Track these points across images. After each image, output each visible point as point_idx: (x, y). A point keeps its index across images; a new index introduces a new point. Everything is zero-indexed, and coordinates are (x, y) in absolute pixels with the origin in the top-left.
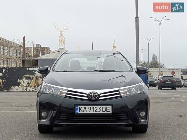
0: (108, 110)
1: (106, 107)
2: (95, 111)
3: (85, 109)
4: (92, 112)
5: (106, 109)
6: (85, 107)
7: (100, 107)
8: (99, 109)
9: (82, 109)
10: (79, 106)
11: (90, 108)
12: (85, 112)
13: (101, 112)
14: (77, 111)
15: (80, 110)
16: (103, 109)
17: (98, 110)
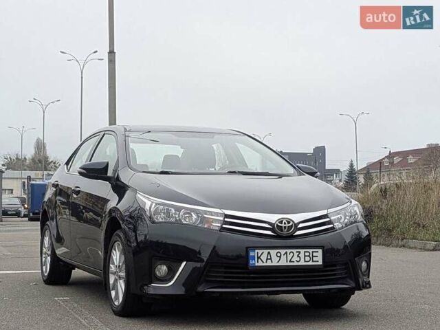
0: (315, 259)
1: (311, 251)
2: (289, 260)
3: (269, 257)
4: (283, 262)
5: (311, 256)
6: (269, 253)
7: (300, 252)
8: (298, 256)
9: (264, 257)
10: (256, 251)
11: (279, 255)
12: (269, 263)
13: (302, 263)
14: (252, 262)
15: (259, 260)
16: (305, 256)
17: (296, 258)
